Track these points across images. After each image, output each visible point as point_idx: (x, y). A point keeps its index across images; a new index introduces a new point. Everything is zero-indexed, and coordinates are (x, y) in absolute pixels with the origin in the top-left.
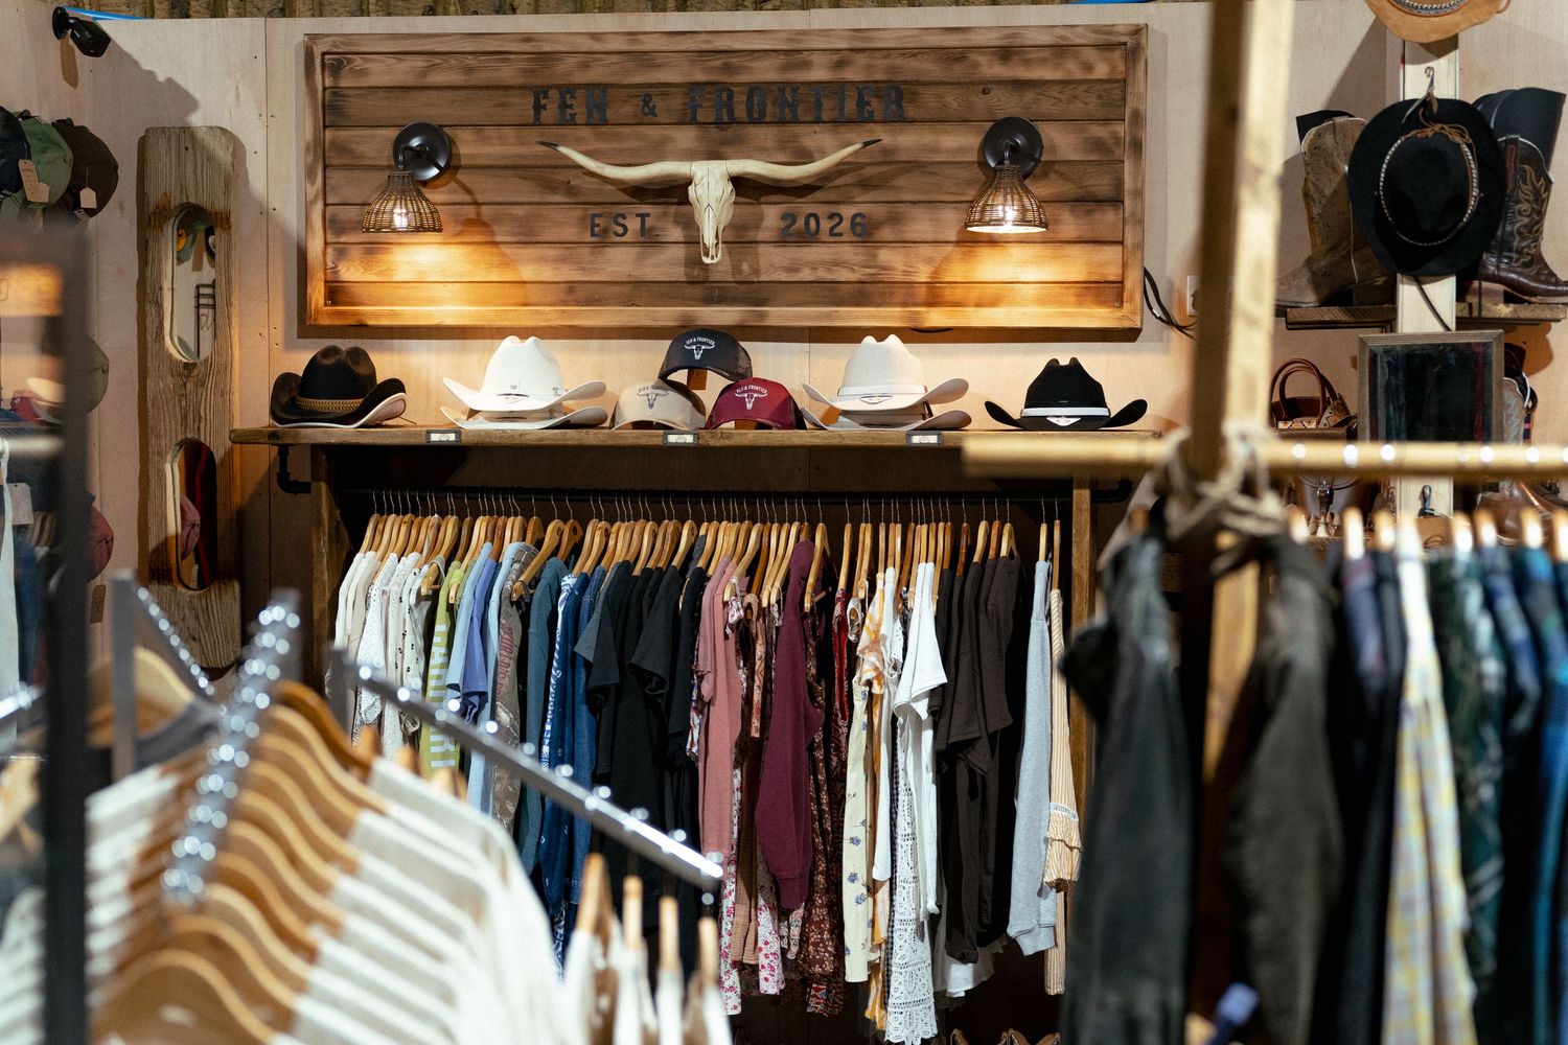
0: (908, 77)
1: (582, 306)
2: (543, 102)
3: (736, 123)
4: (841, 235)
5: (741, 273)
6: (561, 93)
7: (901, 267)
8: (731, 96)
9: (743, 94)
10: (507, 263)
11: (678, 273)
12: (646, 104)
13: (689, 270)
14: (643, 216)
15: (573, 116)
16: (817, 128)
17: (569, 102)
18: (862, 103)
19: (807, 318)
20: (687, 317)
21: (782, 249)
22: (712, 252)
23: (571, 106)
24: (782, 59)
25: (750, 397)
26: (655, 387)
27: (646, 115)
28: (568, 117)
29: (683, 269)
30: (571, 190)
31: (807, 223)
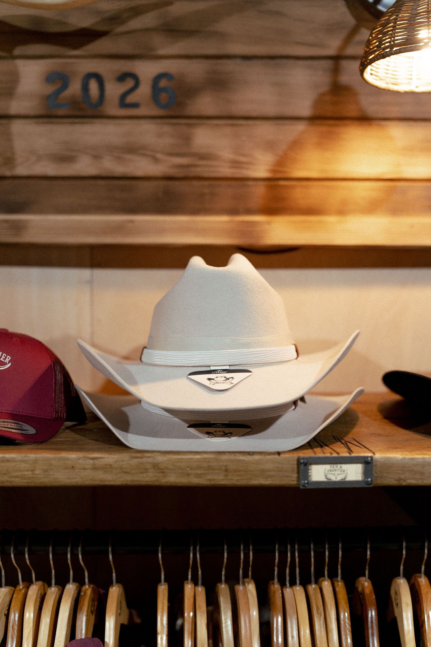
21: (49, 127)
31: (85, 88)
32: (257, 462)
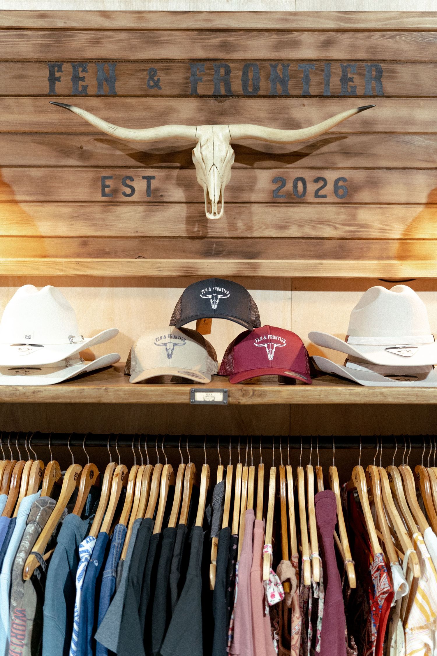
0: (388, 56)
1: (95, 258)
2: (57, 74)
3: (232, 96)
4: (324, 196)
5: (236, 230)
6: (74, 67)
7: (377, 225)
8: (228, 72)
9: (239, 69)
10: (26, 219)
11: (181, 229)
12: (151, 78)
13: (190, 227)
14: (149, 179)
15: (85, 88)
16: (305, 101)
17: (81, 75)
18: (345, 80)
19: (295, 269)
20: (189, 268)
21: (274, 209)
22: (214, 208)
23: (83, 79)
24: (274, 38)
25: (271, 347)
26: (173, 337)
27: (151, 87)
28: (80, 89)
29: (184, 226)
30: (83, 154)
31: (295, 186)
32: (433, 392)
